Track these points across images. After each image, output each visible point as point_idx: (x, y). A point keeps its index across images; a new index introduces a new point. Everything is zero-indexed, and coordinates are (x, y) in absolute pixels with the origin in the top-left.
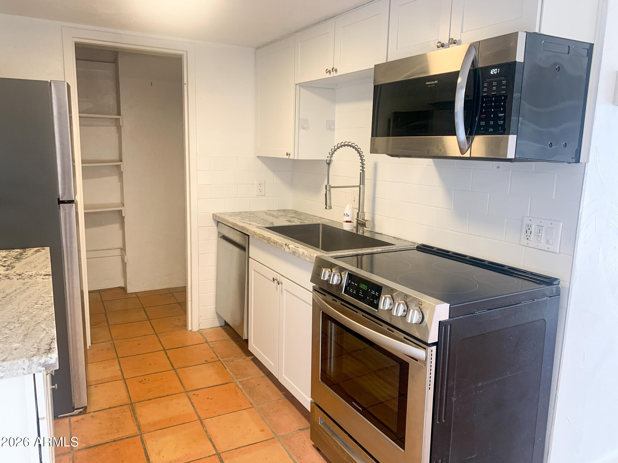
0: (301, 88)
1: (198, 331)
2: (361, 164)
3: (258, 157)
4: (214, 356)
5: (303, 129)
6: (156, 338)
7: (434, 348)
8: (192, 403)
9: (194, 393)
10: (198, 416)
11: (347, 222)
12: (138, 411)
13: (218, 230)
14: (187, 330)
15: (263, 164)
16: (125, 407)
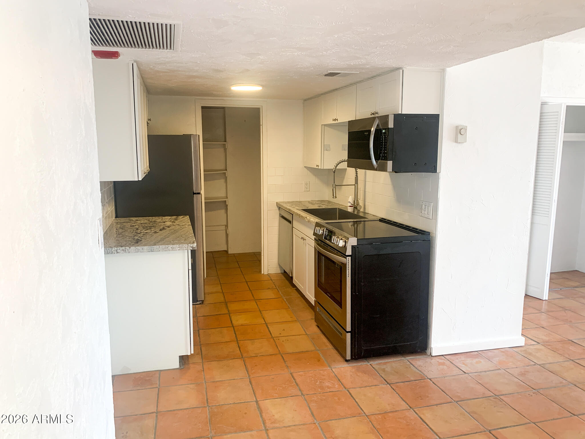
0: (325, 127)
1: (267, 274)
2: (355, 172)
3: (305, 167)
4: (274, 286)
5: (327, 150)
6: (243, 276)
7: (350, 258)
8: (257, 304)
9: (259, 300)
10: (259, 309)
11: (350, 206)
12: (228, 305)
13: (279, 212)
14: (261, 274)
15: (308, 171)
16: (223, 303)
